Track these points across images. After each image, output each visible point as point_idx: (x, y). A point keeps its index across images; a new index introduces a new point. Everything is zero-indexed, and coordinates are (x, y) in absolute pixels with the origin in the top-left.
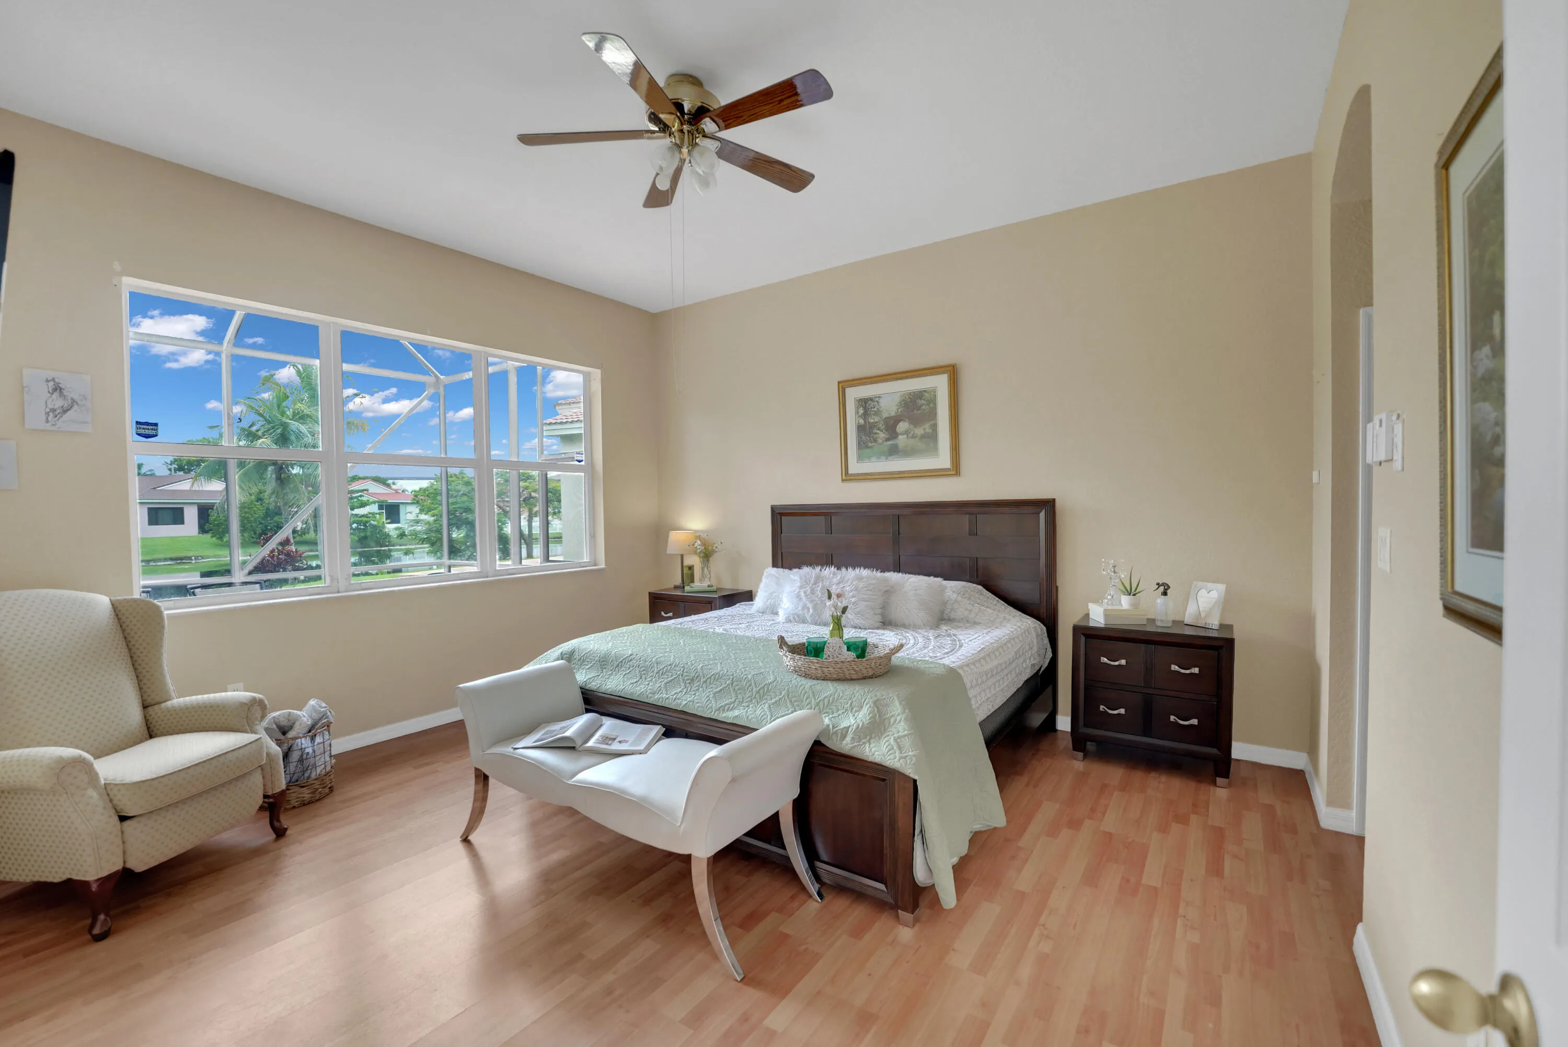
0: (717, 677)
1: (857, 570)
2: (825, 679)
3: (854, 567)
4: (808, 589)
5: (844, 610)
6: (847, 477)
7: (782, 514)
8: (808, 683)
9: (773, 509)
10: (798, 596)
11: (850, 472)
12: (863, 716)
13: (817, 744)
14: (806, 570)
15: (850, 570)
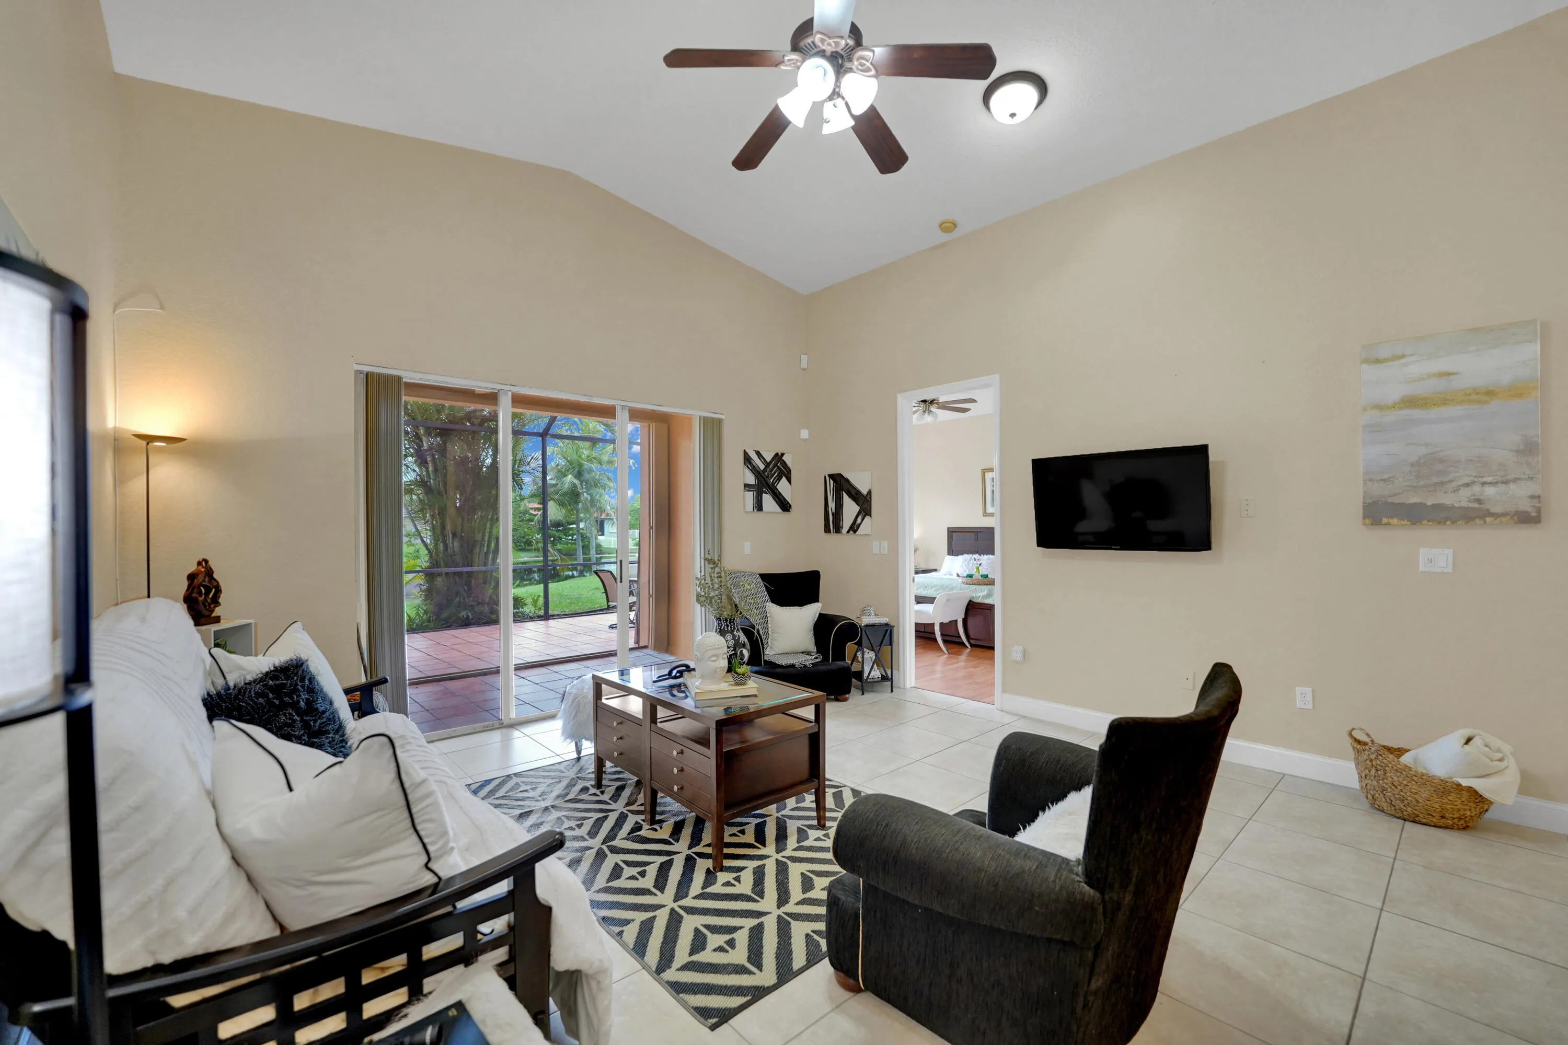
0: (935, 586)
1: (988, 556)
2: (973, 584)
3: (987, 554)
4: (966, 563)
5: (980, 565)
6: (985, 514)
7: (952, 532)
8: (967, 586)
9: (948, 529)
10: (962, 566)
11: (987, 512)
12: (985, 593)
13: (970, 601)
14: (966, 556)
15: (985, 556)
